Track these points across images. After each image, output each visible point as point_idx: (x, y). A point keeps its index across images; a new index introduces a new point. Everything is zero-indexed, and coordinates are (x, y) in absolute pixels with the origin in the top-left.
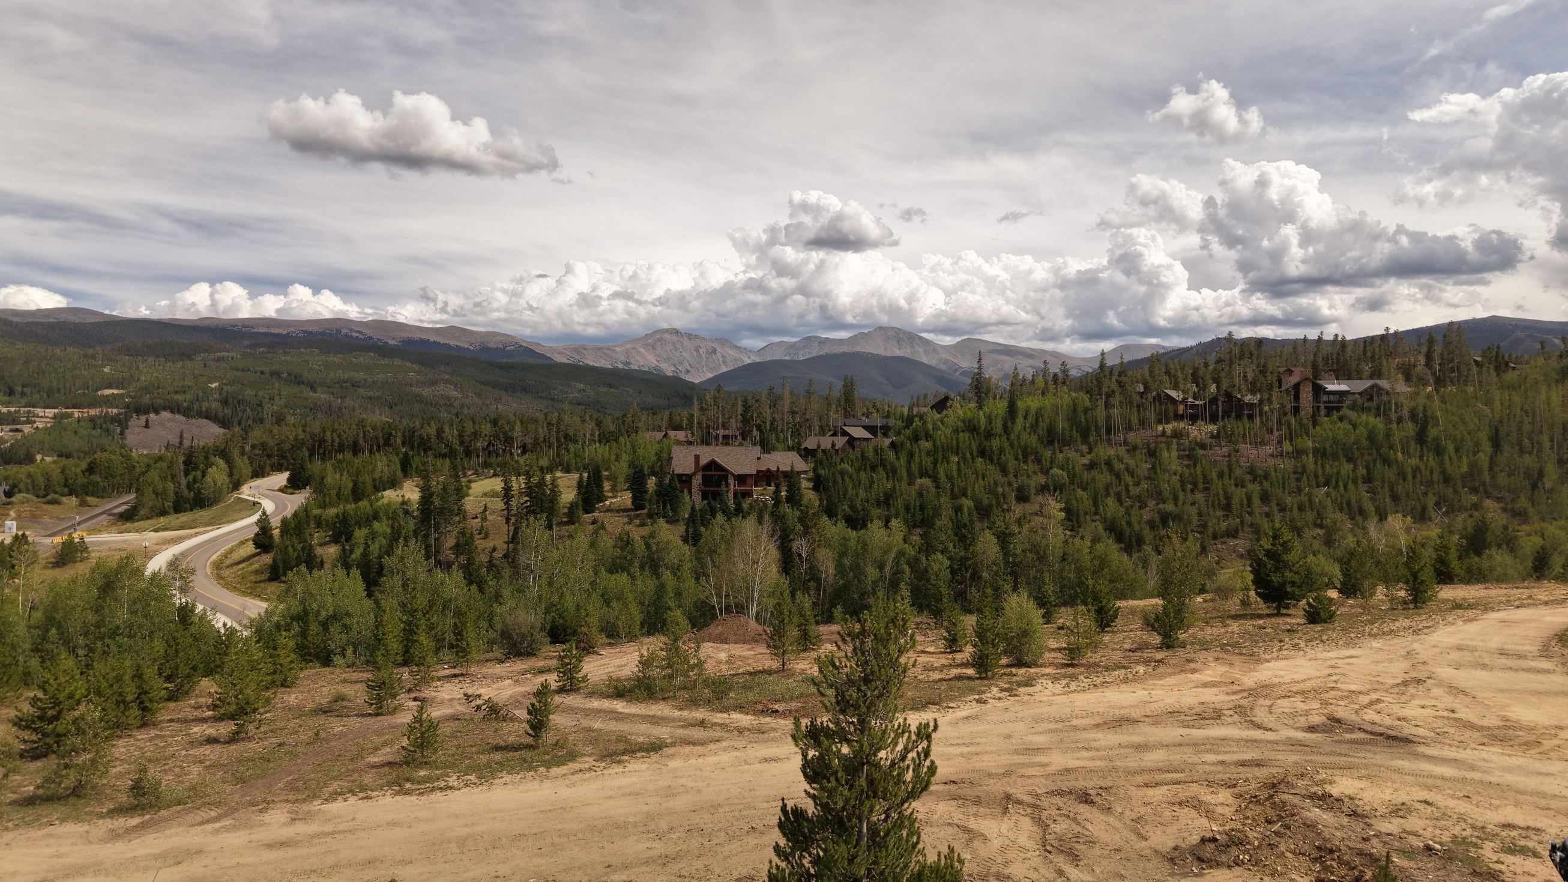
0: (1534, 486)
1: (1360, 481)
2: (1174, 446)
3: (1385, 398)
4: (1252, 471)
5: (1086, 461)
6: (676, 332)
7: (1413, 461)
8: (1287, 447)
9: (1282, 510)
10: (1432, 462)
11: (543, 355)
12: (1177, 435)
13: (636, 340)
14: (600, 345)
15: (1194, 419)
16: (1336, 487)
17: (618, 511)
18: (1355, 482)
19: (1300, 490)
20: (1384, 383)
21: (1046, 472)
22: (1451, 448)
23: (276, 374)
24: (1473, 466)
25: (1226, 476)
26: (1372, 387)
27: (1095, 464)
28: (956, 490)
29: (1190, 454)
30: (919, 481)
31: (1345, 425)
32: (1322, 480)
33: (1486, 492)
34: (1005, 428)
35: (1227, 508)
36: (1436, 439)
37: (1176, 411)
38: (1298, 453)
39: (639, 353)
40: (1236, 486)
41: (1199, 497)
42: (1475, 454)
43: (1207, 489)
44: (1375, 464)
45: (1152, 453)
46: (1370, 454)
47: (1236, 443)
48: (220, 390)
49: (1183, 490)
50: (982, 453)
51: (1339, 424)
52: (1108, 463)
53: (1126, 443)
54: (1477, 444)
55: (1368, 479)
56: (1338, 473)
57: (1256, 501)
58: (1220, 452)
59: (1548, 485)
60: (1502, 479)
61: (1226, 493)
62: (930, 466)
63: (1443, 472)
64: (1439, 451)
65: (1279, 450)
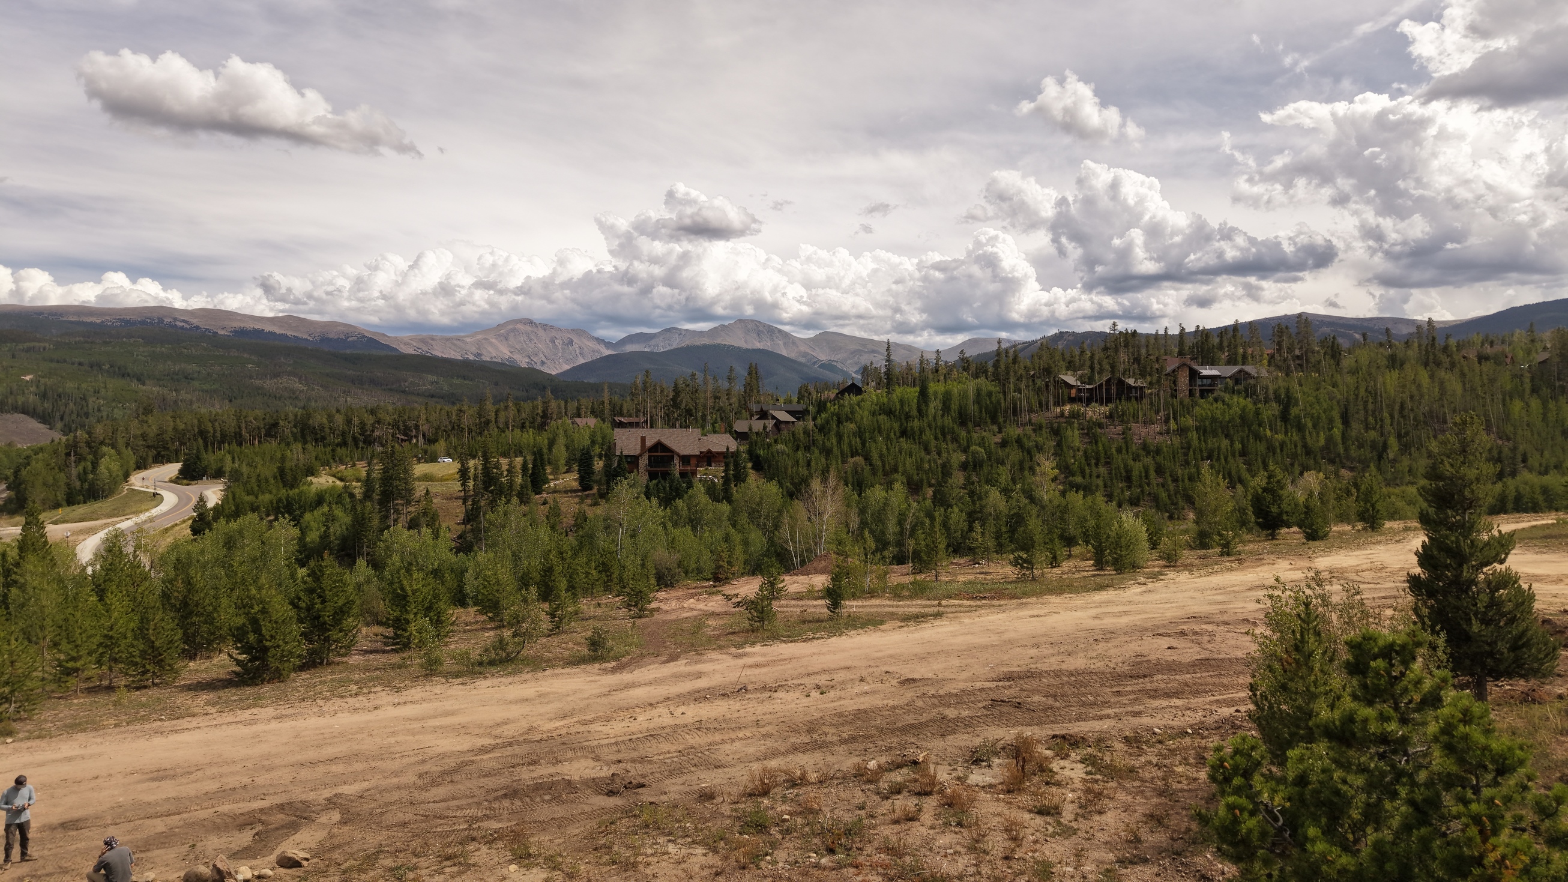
0: (1380, 457)
1: (1237, 454)
2: (1076, 425)
3: (1252, 382)
4: (1145, 447)
5: (998, 439)
6: (531, 322)
7: (1280, 437)
8: (1173, 425)
9: (1175, 480)
10: (1296, 437)
11: (388, 346)
12: (1074, 415)
13: (487, 330)
14: (450, 335)
15: (1089, 401)
16: (1218, 459)
17: (566, 492)
18: (1234, 456)
19: (1187, 463)
20: (1249, 368)
21: (965, 450)
22: (1310, 424)
23: (96, 366)
24: (1330, 440)
25: (1124, 451)
26: (1240, 371)
27: (1007, 442)
28: (887, 467)
29: (1090, 431)
30: (851, 460)
31: (1220, 405)
32: (1205, 454)
33: (1341, 462)
34: (919, 411)
35: (1128, 479)
36: (1298, 418)
37: (1070, 394)
38: (1182, 431)
39: (491, 343)
40: (1134, 460)
41: (1102, 470)
42: (1330, 429)
43: (1107, 463)
44: (1248, 440)
45: (1056, 432)
46: (1243, 431)
47: (1128, 422)
48: (37, 383)
49: (1089, 465)
50: (904, 433)
51: (1215, 405)
52: (1019, 441)
53: (1030, 423)
54: (1331, 421)
55: (1244, 453)
56: (1219, 447)
57: (1152, 474)
58: (1115, 430)
59: (1391, 456)
60: (1354, 452)
61: (1126, 465)
62: (859, 446)
63: (1305, 446)
64: (1300, 428)
65: (1165, 428)
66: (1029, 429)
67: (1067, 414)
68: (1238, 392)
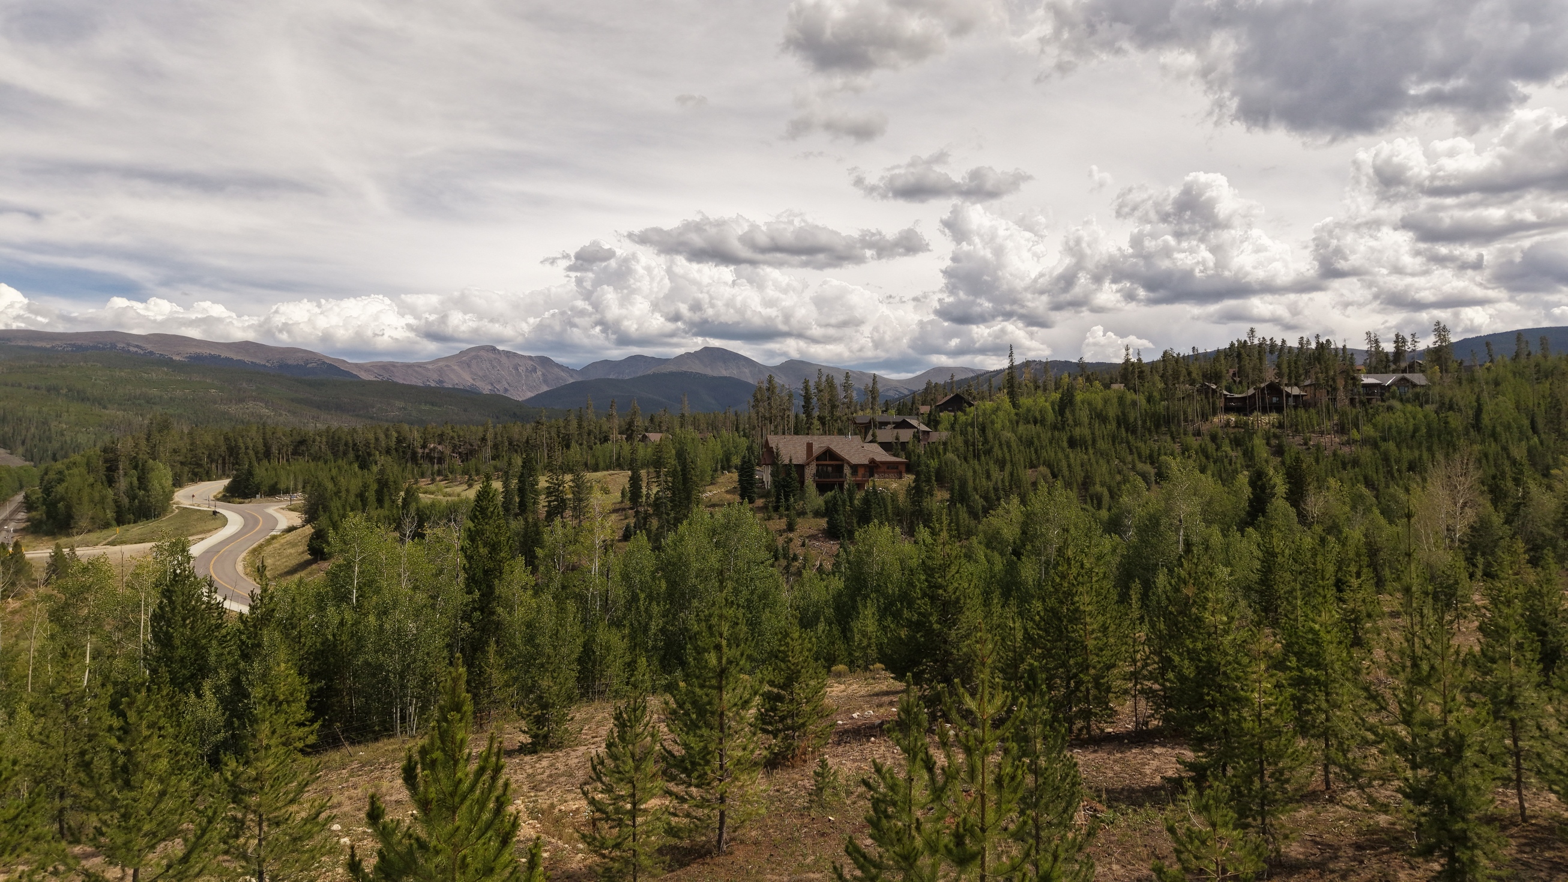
2: (1260, 434)
5: (1177, 449)
6: (494, 349)
8: (1355, 435)
13: (449, 357)
15: (1240, 411)
20: (1414, 376)
23: (53, 390)
26: (1400, 379)
29: (1270, 441)
37: (1219, 403)
38: (1366, 441)
39: (453, 371)
51: (1396, 414)
65: (1345, 438)
66: (1207, 438)
67: (1232, 424)
68: (1408, 401)
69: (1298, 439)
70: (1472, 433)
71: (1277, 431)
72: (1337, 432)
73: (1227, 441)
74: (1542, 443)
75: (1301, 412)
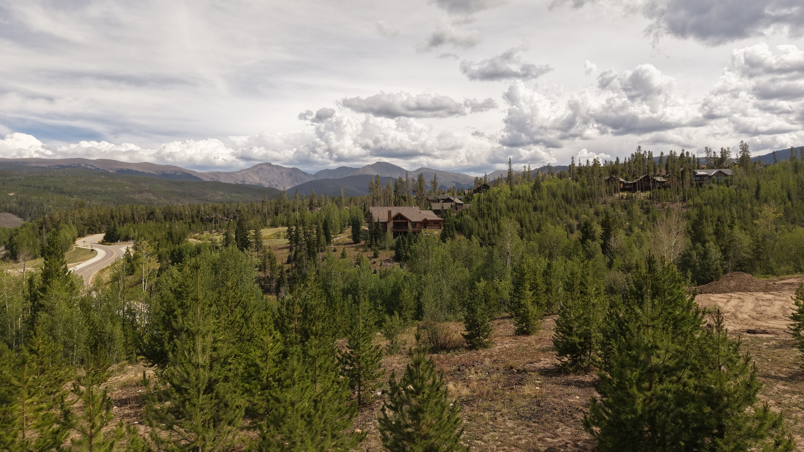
3: (728, 178)
5: (592, 211)
6: (270, 165)
8: (691, 202)
11: (197, 178)
13: (248, 169)
17: (345, 244)
23: (47, 188)
37: (620, 186)
39: (250, 176)
48: (17, 197)
65: (685, 204)
66: (609, 206)
67: (625, 197)
68: (721, 184)
69: (659, 205)
70: (755, 201)
71: (648, 201)
72: (681, 201)
73: (619, 207)
74: (792, 206)
75: (662, 190)
